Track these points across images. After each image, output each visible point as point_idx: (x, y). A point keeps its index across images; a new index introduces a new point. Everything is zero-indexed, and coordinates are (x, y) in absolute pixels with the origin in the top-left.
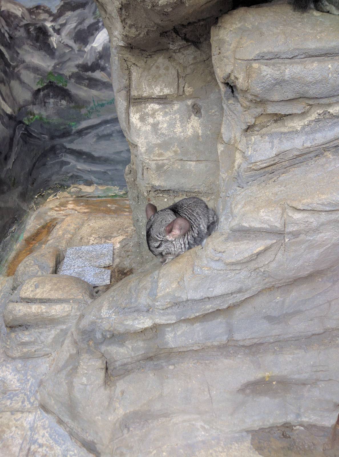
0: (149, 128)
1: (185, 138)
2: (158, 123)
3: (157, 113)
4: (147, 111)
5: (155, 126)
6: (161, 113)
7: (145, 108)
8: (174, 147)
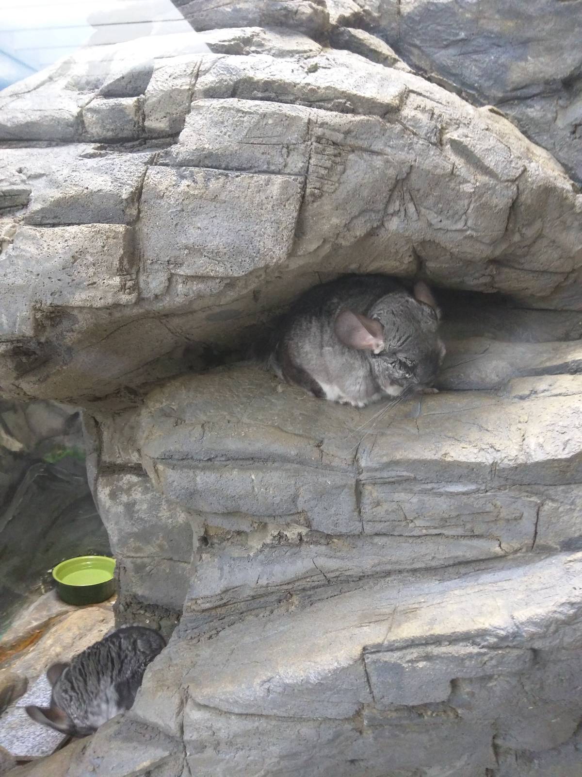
0: (121, 509)
1: (174, 527)
2: (134, 503)
3: (133, 489)
4: (120, 484)
5: (130, 507)
6: (140, 489)
7: (118, 481)
8: (158, 539)
